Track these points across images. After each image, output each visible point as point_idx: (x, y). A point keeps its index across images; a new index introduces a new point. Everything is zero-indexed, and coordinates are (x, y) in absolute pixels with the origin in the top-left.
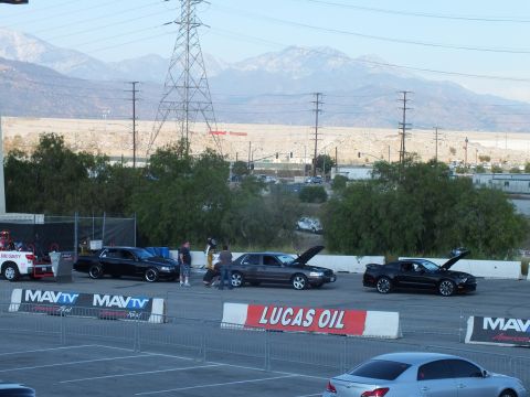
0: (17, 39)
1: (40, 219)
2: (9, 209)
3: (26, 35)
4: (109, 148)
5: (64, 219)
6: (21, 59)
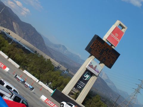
0: (104, 74)
2: (82, 104)
3: (106, 74)
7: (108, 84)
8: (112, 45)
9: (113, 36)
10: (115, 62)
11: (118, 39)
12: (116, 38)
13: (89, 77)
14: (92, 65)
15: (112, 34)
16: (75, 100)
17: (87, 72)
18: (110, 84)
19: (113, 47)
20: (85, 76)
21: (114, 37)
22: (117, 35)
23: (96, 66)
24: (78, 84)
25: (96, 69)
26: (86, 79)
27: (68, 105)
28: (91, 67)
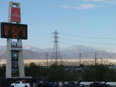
0: (26, 46)
1: (31, 78)
2: (26, 76)
4: (43, 65)
6: (26, 49)
7: (33, 50)
9: (14, 15)
11: (18, 15)
14: (13, 45)
15: (12, 14)
16: (19, 77)
17: (13, 52)
19: (19, 23)
22: (16, 13)
23: (16, 44)
25: (18, 46)
26: (16, 58)
27: (17, 84)
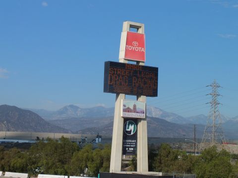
0: (153, 110)
1: (160, 174)
2: (150, 170)
3: (156, 108)
4: (185, 148)
5: (169, 174)
6: (154, 116)
7: (168, 119)
8: (138, 62)
9: (131, 48)
10: (157, 83)
11: (140, 48)
12: (137, 49)
13: (134, 127)
15: (127, 46)
16: (136, 171)
17: (128, 122)
18: (171, 118)
19: (141, 64)
20: (128, 128)
21: (133, 48)
22: (135, 43)
23: (135, 106)
24: (126, 147)
25: (138, 110)
26: (132, 134)
28: (128, 112)
